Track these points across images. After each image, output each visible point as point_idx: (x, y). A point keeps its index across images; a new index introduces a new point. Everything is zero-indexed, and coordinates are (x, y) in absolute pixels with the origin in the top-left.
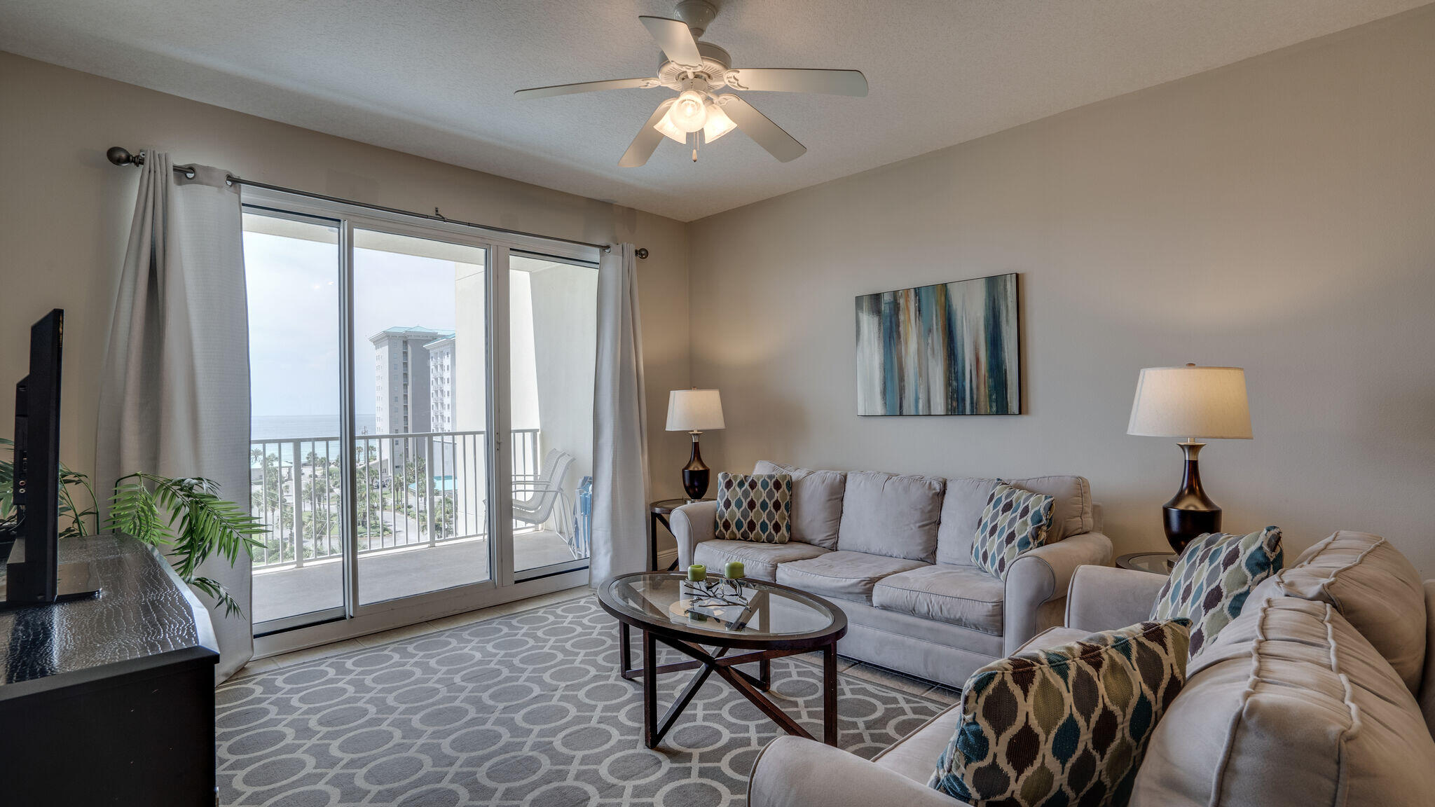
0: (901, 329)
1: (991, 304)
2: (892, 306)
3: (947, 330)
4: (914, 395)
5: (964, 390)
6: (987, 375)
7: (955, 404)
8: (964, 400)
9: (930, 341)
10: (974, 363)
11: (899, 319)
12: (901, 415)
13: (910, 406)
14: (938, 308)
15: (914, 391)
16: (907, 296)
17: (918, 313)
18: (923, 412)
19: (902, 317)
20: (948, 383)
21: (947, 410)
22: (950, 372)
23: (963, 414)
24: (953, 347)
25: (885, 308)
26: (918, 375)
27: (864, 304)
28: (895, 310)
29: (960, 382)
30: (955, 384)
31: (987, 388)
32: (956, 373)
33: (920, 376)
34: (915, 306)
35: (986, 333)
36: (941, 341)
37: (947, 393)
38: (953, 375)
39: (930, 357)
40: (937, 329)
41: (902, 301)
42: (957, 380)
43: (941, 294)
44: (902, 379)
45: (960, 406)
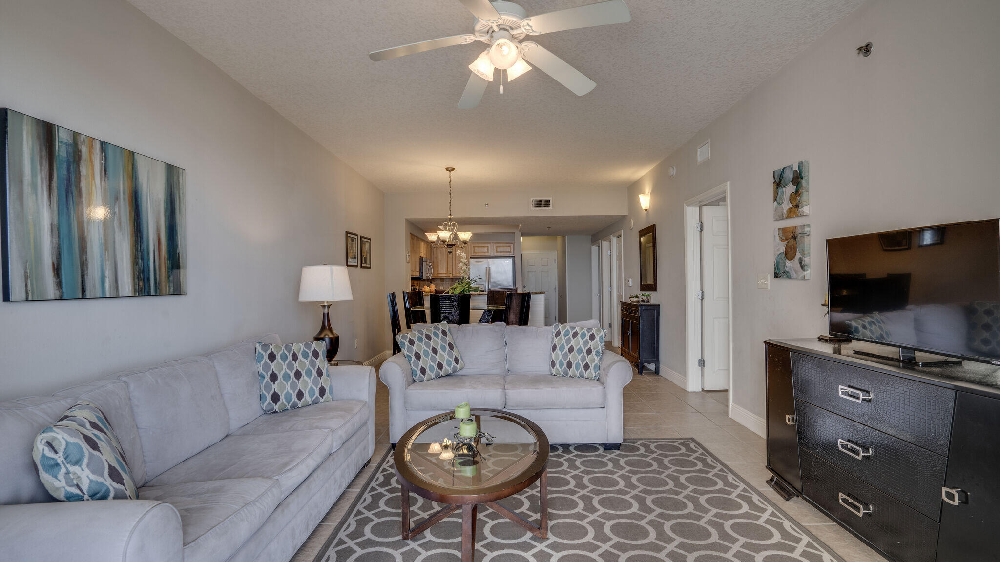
0: (83, 184)
1: (169, 190)
2: (71, 150)
3: (134, 202)
4: (99, 274)
5: (149, 270)
6: (166, 256)
7: (141, 284)
8: (149, 280)
9: (117, 210)
10: (156, 244)
11: (79, 172)
12: (84, 297)
13: (94, 286)
14: (126, 177)
15: (99, 270)
16: (91, 147)
17: (104, 172)
18: (110, 293)
19: (84, 170)
20: (135, 262)
21: (135, 291)
22: (137, 250)
23: (149, 294)
24: (140, 222)
25: (61, 151)
26: (104, 248)
27: (25, 127)
28: (74, 157)
29: (145, 261)
30: (141, 262)
31: (166, 269)
32: (142, 251)
33: (106, 249)
34: (101, 163)
35: (165, 216)
36: (128, 214)
37: (134, 274)
38: (139, 253)
39: (116, 229)
40: (124, 199)
41: (84, 149)
42: (143, 259)
43: (129, 160)
44: (83, 250)
45: (146, 287)
